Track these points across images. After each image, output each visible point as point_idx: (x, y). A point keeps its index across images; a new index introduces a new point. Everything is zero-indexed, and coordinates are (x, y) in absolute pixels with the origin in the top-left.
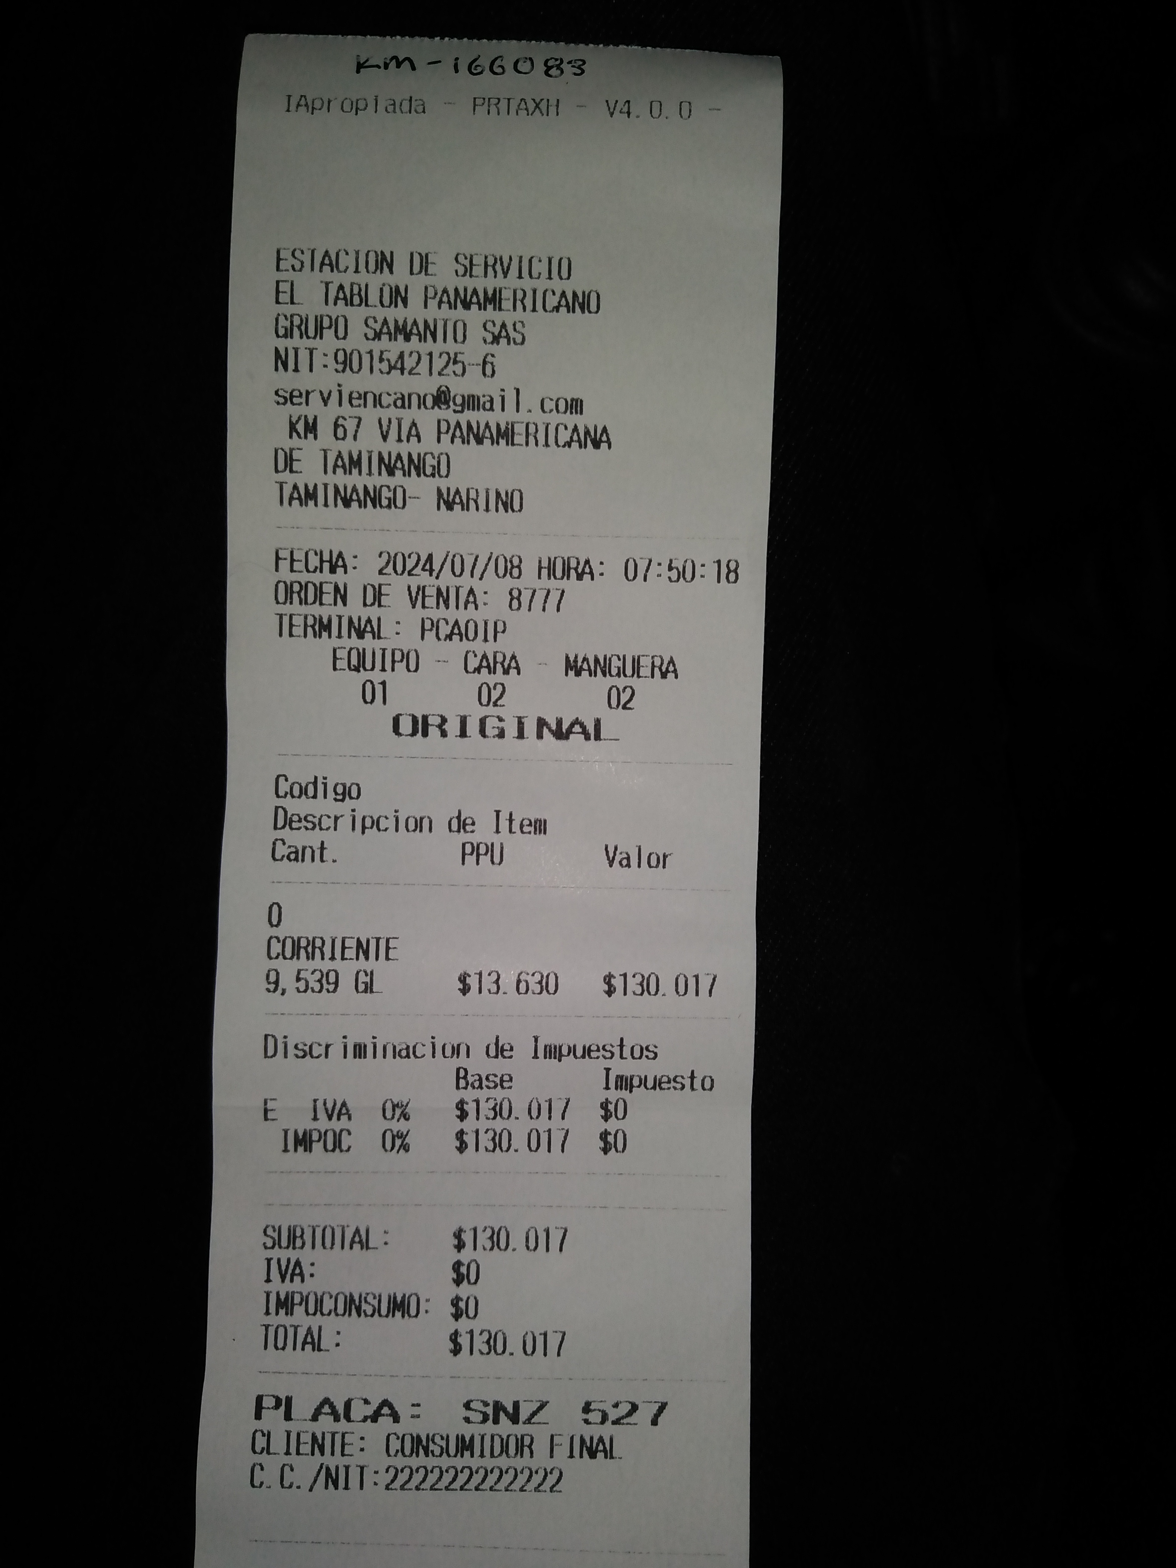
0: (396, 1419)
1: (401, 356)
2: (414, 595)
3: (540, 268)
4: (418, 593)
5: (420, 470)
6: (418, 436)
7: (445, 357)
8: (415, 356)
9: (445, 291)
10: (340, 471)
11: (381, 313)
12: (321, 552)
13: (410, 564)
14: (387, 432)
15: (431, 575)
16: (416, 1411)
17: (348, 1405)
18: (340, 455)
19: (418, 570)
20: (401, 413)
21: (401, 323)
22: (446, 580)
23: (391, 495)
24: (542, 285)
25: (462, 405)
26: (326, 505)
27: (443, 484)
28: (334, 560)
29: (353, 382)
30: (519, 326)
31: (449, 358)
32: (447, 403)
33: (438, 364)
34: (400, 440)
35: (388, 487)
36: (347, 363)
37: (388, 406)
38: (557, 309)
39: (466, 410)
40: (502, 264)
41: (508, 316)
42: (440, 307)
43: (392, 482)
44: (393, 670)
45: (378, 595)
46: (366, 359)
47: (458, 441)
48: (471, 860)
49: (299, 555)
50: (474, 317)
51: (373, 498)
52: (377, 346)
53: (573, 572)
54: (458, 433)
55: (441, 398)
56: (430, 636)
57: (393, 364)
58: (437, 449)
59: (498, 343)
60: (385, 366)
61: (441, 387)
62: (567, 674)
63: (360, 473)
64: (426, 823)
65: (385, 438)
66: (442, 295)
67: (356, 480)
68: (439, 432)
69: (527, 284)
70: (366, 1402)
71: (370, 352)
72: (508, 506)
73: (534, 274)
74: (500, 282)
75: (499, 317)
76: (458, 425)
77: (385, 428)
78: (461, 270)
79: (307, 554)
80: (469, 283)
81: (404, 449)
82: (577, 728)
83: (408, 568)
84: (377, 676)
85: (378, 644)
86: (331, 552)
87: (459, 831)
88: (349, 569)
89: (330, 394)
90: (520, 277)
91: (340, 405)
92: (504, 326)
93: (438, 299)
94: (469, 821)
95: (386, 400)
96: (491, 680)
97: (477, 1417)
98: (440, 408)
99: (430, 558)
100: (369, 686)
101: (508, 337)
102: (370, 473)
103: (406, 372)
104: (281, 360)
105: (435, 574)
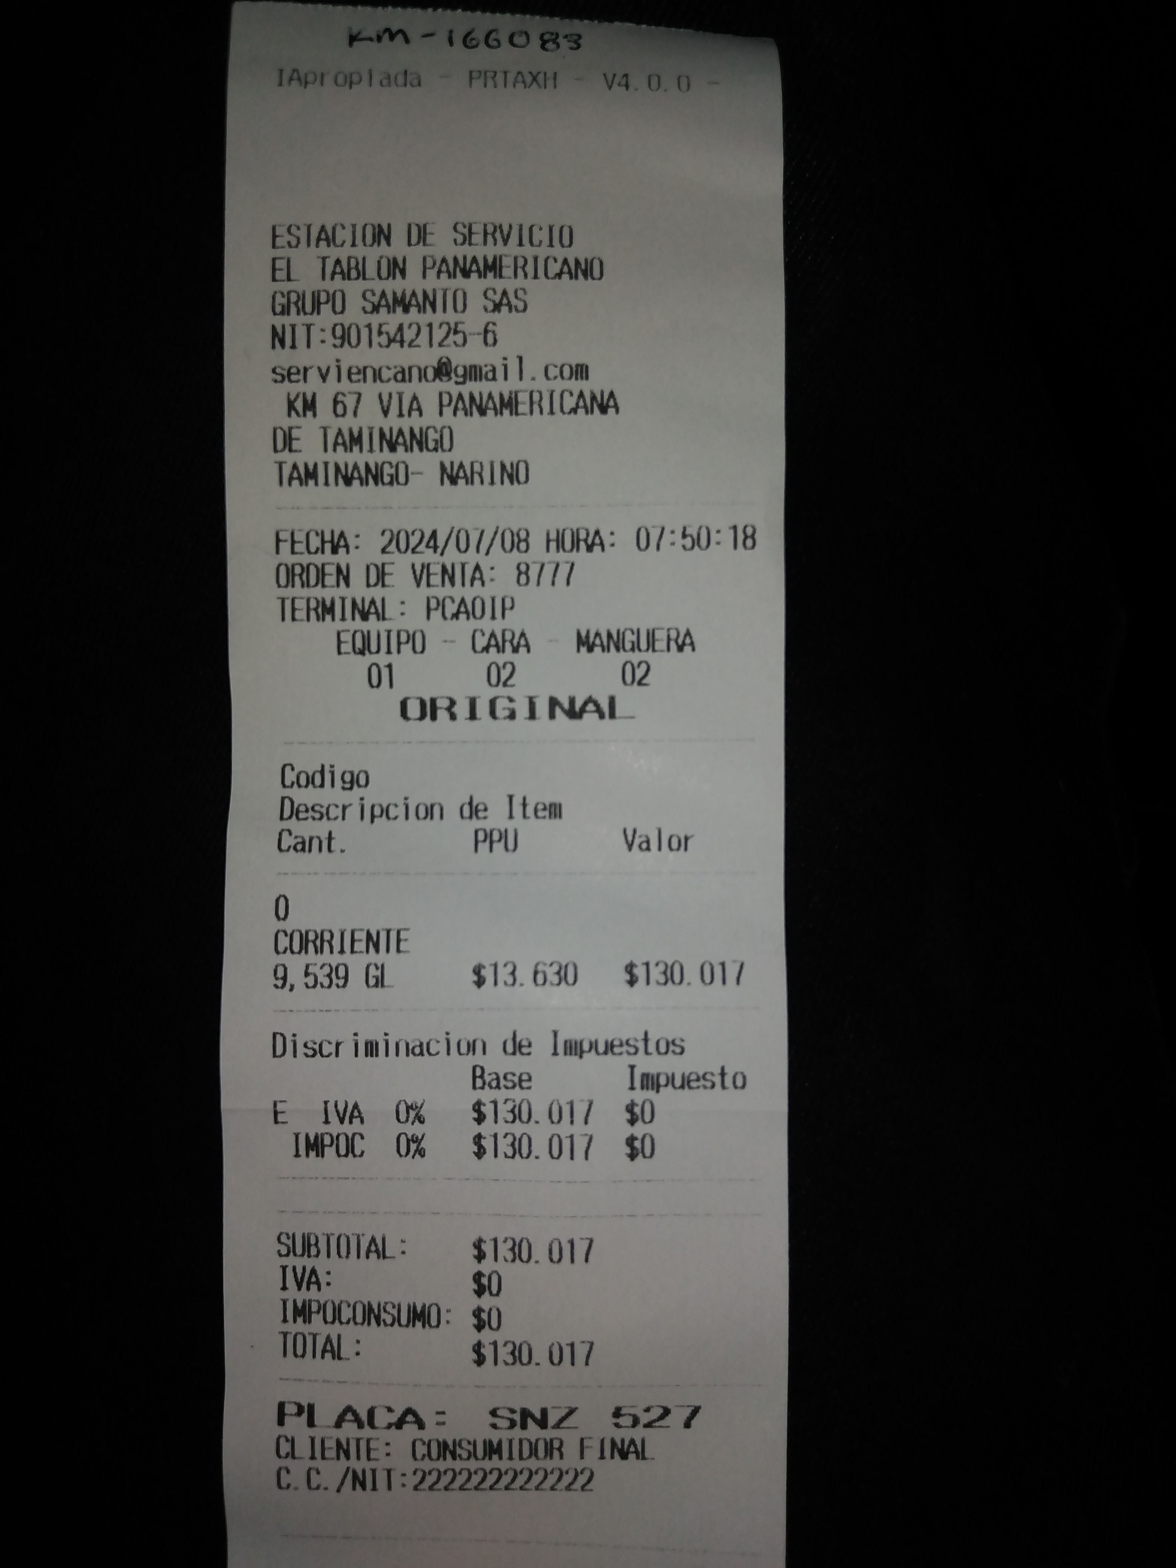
0: (421, 1425)
1: (400, 328)
2: (418, 573)
3: (541, 236)
4: (422, 571)
5: (422, 445)
6: (420, 410)
7: (445, 328)
8: (414, 328)
9: (444, 260)
10: (340, 449)
11: (378, 286)
12: (323, 533)
13: (414, 541)
14: (388, 407)
15: (435, 551)
16: (441, 1418)
17: (371, 1413)
18: (340, 433)
19: (422, 548)
20: (401, 387)
21: (399, 295)
22: (452, 556)
23: (393, 471)
24: (543, 252)
25: (464, 376)
26: (327, 483)
27: (447, 458)
28: (336, 540)
29: (352, 357)
30: (520, 293)
31: (450, 329)
32: (448, 374)
33: (438, 335)
34: (401, 415)
35: (390, 463)
36: (345, 338)
37: (389, 380)
38: (559, 275)
39: (468, 381)
40: (502, 231)
41: (509, 284)
42: (438, 277)
43: (394, 458)
44: (399, 651)
45: (382, 575)
46: (365, 333)
47: (460, 413)
48: (484, 847)
49: (300, 537)
50: (474, 285)
51: (375, 475)
52: (375, 320)
53: (582, 544)
54: (460, 405)
55: (443, 370)
56: (436, 615)
57: (392, 336)
58: (439, 423)
59: (499, 311)
60: (384, 339)
61: (441, 358)
62: (578, 650)
63: (361, 450)
64: (437, 810)
65: (386, 413)
66: (441, 265)
67: (357, 458)
68: (441, 405)
69: (528, 251)
70: (390, 1410)
71: (369, 326)
72: (513, 478)
73: (536, 241)
74: (500, 249)
75: (499, 285)
76: (460, 397)
77: (385, 403)
78: (460, 239)
79: (308, 535)
80: (468, 251)
81: (406, 424)
82: (591, 707)
83: (412, 545)
84: (382, 659)
85: (383, 626)
86: (332, 532)
87: (471, 817)
88: (351, 549)
89: (328, 370)
90: (521, 244)
91: (339, 380)
92: (505, 293)
93: (436, 269)
94: (481, 807)
95: (386, 374)
96: (501, 659)
97: (504, 1423)
98: (441, 380)
99: (434, 534)
100: (374, 670)
101: (509, 304)
102: (371, 450)
103: (406, 345)
104: (277, 338)
105: (439, 551)
